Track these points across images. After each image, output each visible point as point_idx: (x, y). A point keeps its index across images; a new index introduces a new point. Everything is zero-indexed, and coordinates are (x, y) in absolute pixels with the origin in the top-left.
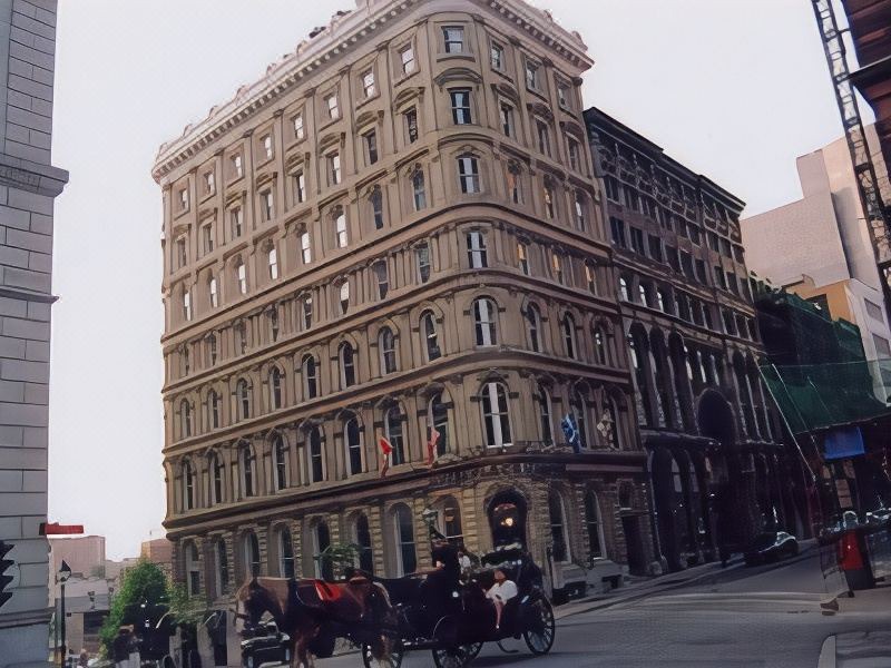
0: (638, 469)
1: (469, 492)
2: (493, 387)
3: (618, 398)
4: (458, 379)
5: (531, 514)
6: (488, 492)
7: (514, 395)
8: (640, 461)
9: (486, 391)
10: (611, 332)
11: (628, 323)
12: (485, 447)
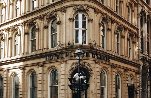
0: (137, 69)
1: (63, 65)
2: (80, 15)
3: (132, 38)
4: (64, 10)
5: (92, 79)
6: (72, 65)
7: (91, 20)
8: (138, 66)
9: (77, 17)
10: (133, 9)
11: (140, 8)
12: (73, 43)
